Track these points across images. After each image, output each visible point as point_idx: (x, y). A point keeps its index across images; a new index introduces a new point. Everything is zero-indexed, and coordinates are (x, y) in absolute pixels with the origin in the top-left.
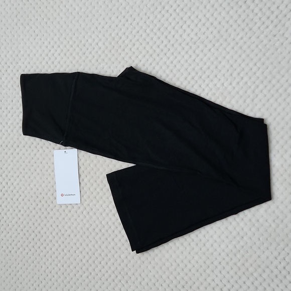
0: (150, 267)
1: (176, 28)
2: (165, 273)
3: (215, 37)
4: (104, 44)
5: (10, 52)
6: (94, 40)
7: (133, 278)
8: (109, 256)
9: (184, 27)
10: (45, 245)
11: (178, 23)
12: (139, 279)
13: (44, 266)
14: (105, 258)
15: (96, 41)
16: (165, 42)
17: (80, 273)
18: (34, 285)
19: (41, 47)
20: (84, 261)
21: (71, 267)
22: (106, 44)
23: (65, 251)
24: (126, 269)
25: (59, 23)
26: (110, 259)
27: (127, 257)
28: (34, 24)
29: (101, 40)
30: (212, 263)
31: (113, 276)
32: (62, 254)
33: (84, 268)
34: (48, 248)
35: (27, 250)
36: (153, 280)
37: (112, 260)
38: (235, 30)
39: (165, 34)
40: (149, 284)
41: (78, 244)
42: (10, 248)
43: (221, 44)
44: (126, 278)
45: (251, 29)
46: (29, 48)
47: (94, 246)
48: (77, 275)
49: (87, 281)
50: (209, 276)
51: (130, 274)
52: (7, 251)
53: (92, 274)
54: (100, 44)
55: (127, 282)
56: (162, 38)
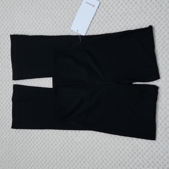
0: (98, 153)
1: (114, 6)
2: (108, 157)
3: (138, 11)
4: (68, 16)
5: (9, 22)
6: (62, 14)
7: (88, 160)
8: (73, 147)
9: (118, 5)
10: (33, 141)
11: (115, 2)
12: (92, 161)
13: (33, 153)
14: (71, 148)
15: (63, 14)
16: (107, 15)
17: (56, 157)
18: (27, 165)
19: (28, 19)
20: (58, 150)
21: (50, 154)
22: (69, 16)
23: (46, 144)
24: (84, 155)
25: (39, 3)
26: (74, 149)
27: (84, 148)
28: (24, 4)
29: (66, 14)
30: (137, 150)
31: (76, 159)
32: (44, 146)
33: (58, 154)
34: (35, 142)
35: (22, 144)
36: (101, 161)
37: (75, 149)
38: (151, 6)
39: (107, 9)
40: (98, 163)
41: (54, 140)
42: (12, 143)
43: (142, 15)
44: (84, 160)
45: (161, 6)
46: (21, 19)
47: (64, 141)
48: (53, 159)
49: (60, 162)
50: (135, 158)
51: (86, 157)
52: (10, 145)
53: (63, 158)
54: (66, 16)
55: (85, 163)
56: (105, 12)
